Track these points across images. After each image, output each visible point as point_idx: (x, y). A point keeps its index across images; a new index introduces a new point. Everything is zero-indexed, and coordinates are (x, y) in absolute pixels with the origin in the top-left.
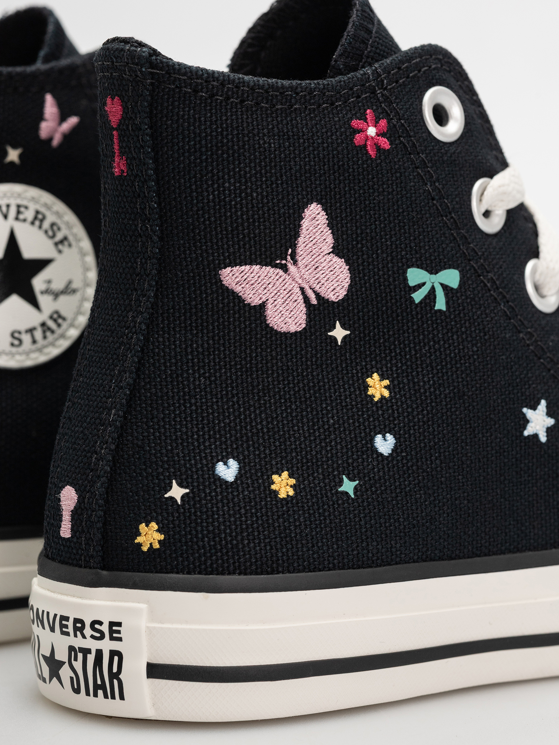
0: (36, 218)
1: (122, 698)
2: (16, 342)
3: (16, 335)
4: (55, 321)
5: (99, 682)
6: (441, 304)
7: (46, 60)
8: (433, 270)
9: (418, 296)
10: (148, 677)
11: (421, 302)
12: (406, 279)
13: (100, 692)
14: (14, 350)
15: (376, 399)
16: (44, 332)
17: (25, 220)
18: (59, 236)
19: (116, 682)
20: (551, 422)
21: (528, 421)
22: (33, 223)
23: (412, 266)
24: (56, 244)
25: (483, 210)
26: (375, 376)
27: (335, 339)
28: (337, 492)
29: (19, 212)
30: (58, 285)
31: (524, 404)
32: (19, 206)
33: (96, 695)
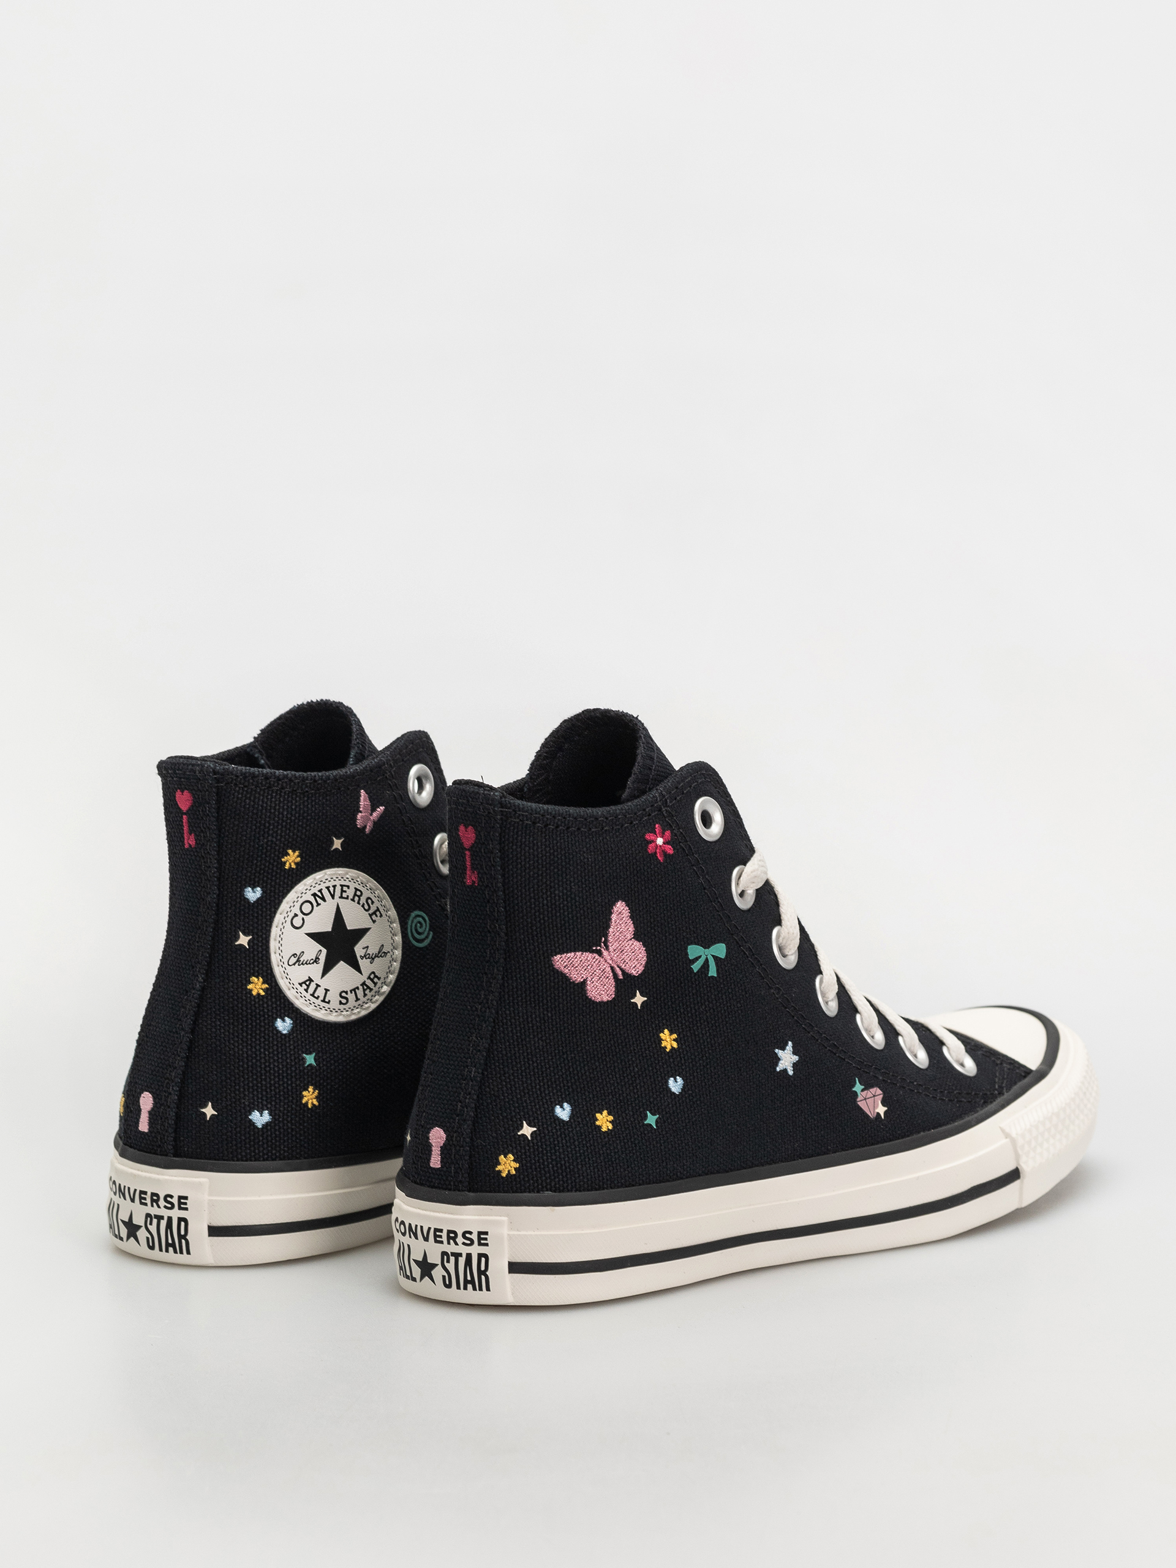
0: (355, 895)
1: (488, 1289)
2: (344, 1001)
3: (344, 994)
4: (372, 980)
5: (469, 1278)
6: (713, 972)
7: (358, 761)
8: (707, 946)
9: (696, 967)
10: (509, 1273)
11: (698, 972)
12: (687, 954)
13: (470, 1286)
14: (342, 1007)
15: (668, 1050)
16: (364, 990)
17: (347, 898)
18: (373, 908)
19: (483, 1277)
20: (796, 1058)
21: (779, 1059)
22: (353, 900)
23: (691, 944)
24: (371, 915)
25: (739, 892)
26: (666, 1031)
27: (636, 1004)
28: (644, 1124)
29: (343, 891)
30: (373, 951)
31: (776, 1046)
32: (342, 886)
33: (465, 1288)
